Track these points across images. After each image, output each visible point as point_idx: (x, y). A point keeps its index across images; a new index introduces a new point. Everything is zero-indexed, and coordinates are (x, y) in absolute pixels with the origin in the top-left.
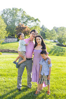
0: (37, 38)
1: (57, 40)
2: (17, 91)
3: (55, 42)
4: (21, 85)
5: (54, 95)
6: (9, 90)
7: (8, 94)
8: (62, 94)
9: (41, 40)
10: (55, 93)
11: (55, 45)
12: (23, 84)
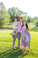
0: (24, 22)
1: (36, 24)
2: (12, 50)
3: (35, 24)
4: (15, 47)
5: (32, 53)
6: (8, 49)
7: (8, 51)
8: (36, 53)
9: (26, 23)
10: (33, 52)
11: (35, 26)
12: (16, 46)
